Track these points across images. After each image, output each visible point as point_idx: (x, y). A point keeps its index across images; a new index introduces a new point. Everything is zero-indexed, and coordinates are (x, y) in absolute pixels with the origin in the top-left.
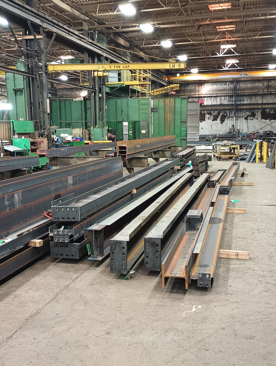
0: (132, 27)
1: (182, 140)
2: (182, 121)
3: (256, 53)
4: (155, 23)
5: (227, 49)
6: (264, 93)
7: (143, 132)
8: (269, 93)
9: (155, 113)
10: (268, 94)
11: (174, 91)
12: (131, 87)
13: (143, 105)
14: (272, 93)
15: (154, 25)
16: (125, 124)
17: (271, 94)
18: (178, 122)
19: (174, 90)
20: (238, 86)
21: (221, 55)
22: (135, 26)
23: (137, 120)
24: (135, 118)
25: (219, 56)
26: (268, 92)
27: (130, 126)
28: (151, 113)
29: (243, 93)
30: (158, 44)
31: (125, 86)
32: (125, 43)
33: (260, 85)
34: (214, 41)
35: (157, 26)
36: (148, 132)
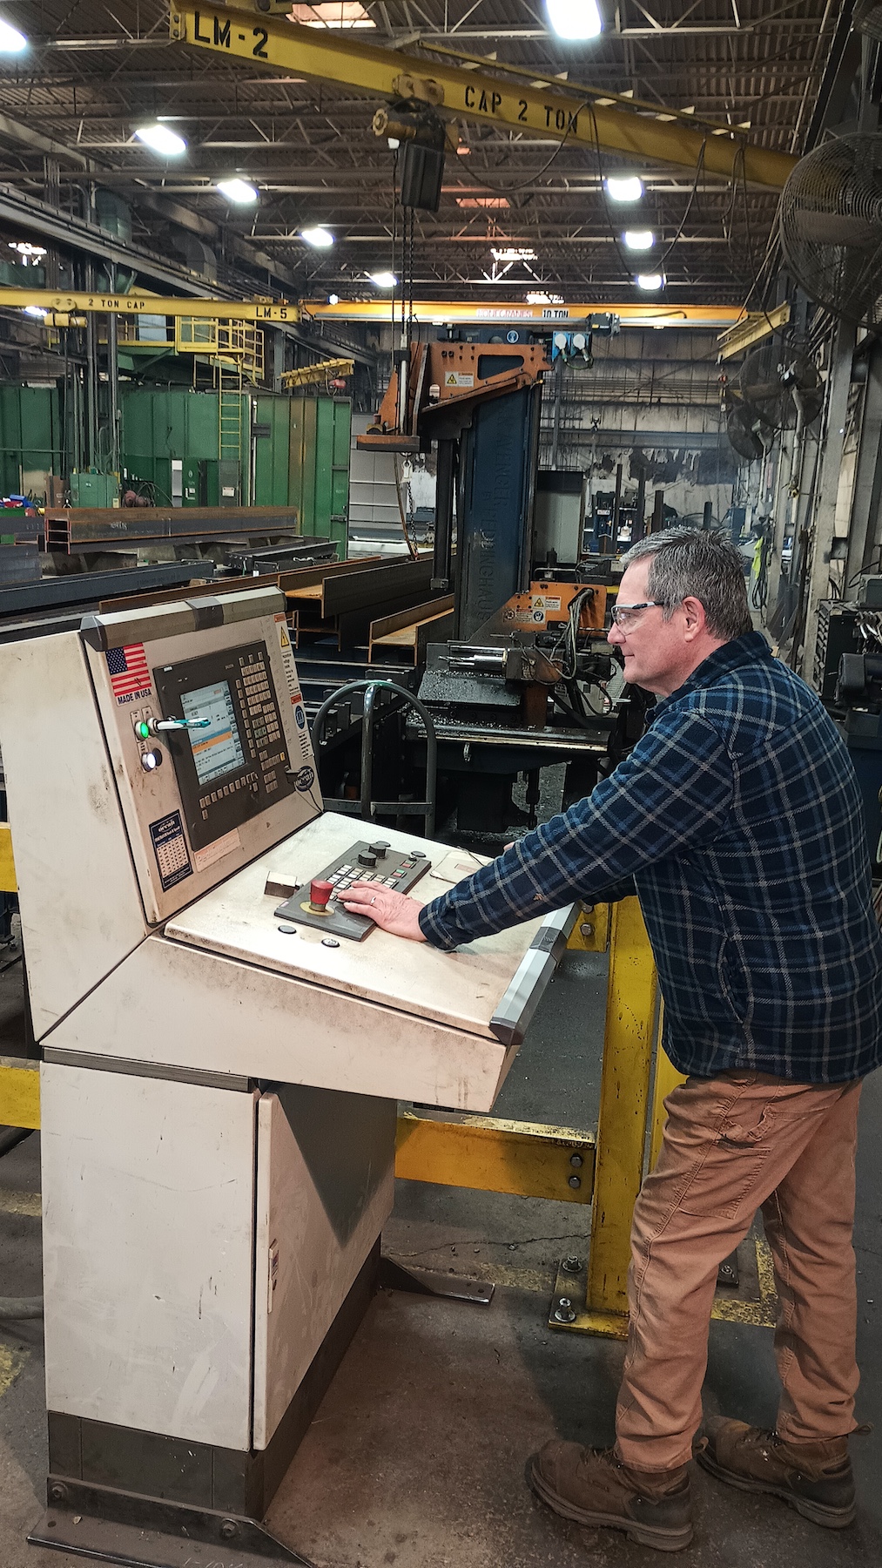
0: (200, 183)
1: (333, 524)
2: (336, 468)
3: (594, 283)
4: (259, 179)
5: (511, 264)
6: (640, 400)
7: (228, 492)
8: (655, 400)
9: (262, 440)
10: (651, 404)
11: (340, 378)
12: (197, 358)
13: (229, 414)
14: (663, 400)
15: (256, 184)
16: (177, 465)
17: (659, 404)
18: (325, 470)
19: (340, 374)
20: (566, 376)
21: (495, 281)
22: (206, 183)
23: (212, 457)
24: (205, 449)
25: (489, 281)
26: (651, 397)
27: (191, 473)
28: (252, 440)
29: (582, 395)
30: (294, 235)
31: (177, 354)
32: (201, 223)
33: (631, 375)
34: (453, 238)
35: (266, 187)
36: (241, 494)
